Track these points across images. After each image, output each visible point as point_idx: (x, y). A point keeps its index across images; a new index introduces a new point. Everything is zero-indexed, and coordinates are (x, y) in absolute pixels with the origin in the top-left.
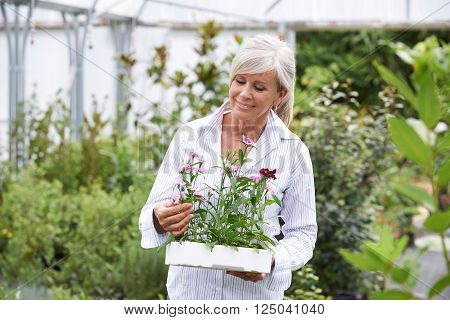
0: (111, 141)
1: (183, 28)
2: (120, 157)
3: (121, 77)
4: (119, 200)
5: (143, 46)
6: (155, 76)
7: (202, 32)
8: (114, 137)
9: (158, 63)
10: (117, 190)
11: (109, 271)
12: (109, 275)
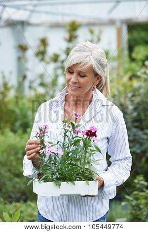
0: (15, 100)
1: (56, 26)
2: (21, 110)
3: (19, 59)
4: (22, 138)
5: (31, 38)
6: (40, 57)
7: (68, 28)
8: (17, 97)
9: (42, 49)
10: (20, 131)
11: (17, 183)
12: (18, 186)
